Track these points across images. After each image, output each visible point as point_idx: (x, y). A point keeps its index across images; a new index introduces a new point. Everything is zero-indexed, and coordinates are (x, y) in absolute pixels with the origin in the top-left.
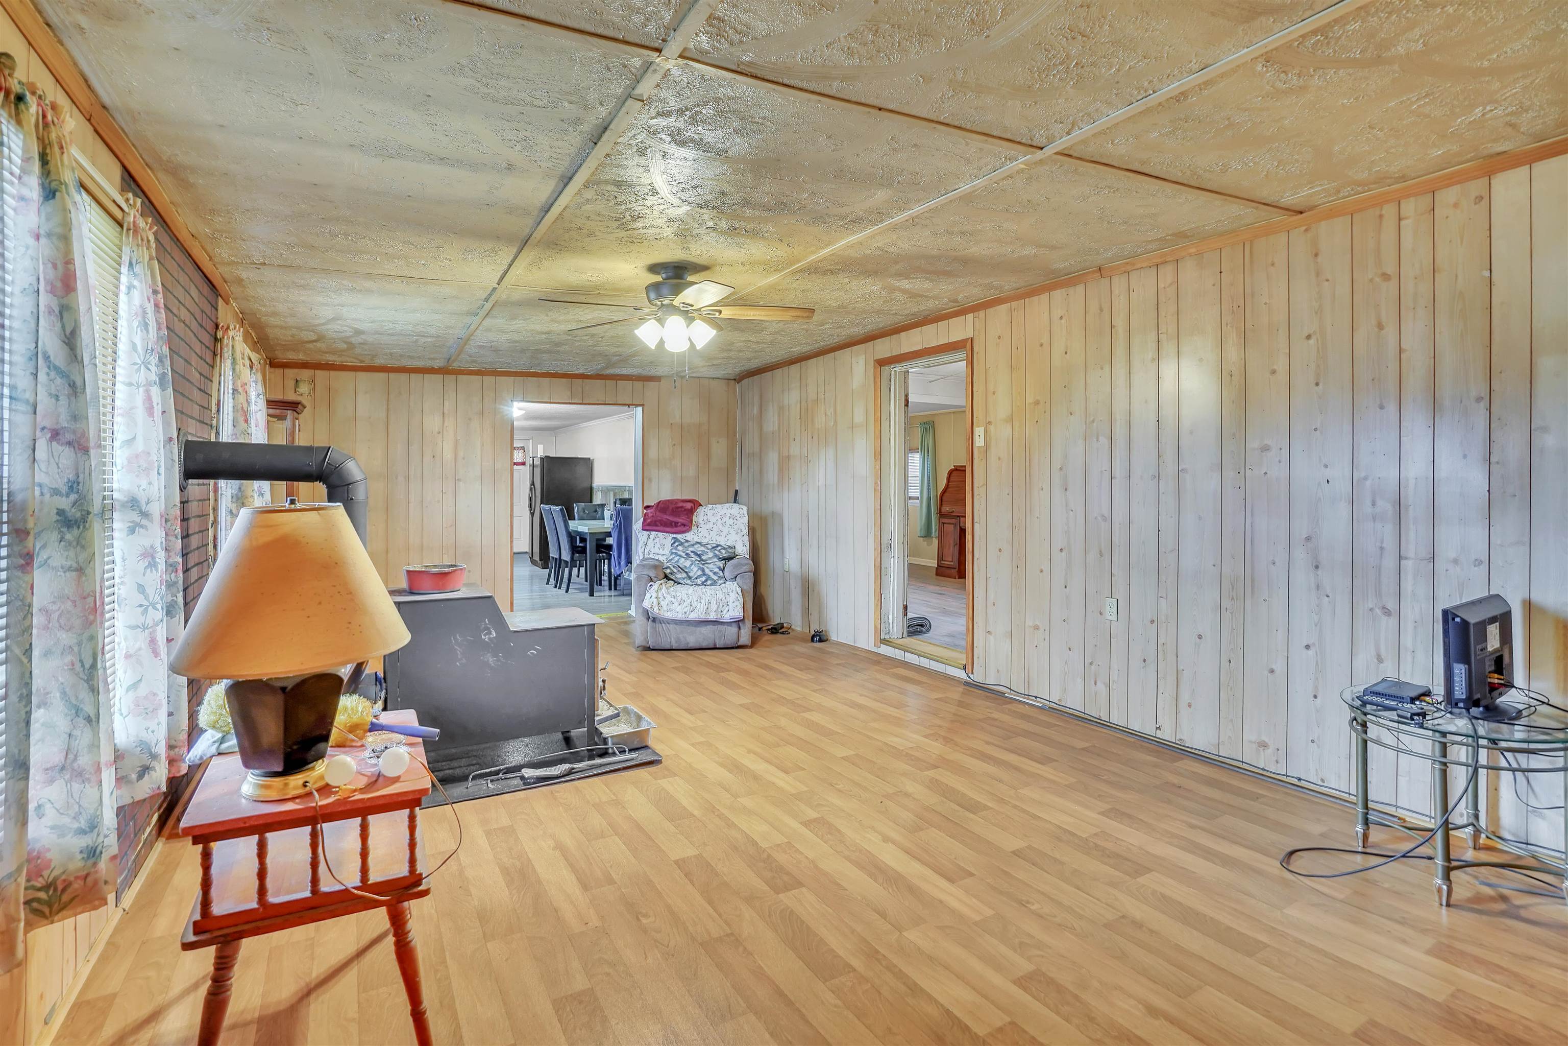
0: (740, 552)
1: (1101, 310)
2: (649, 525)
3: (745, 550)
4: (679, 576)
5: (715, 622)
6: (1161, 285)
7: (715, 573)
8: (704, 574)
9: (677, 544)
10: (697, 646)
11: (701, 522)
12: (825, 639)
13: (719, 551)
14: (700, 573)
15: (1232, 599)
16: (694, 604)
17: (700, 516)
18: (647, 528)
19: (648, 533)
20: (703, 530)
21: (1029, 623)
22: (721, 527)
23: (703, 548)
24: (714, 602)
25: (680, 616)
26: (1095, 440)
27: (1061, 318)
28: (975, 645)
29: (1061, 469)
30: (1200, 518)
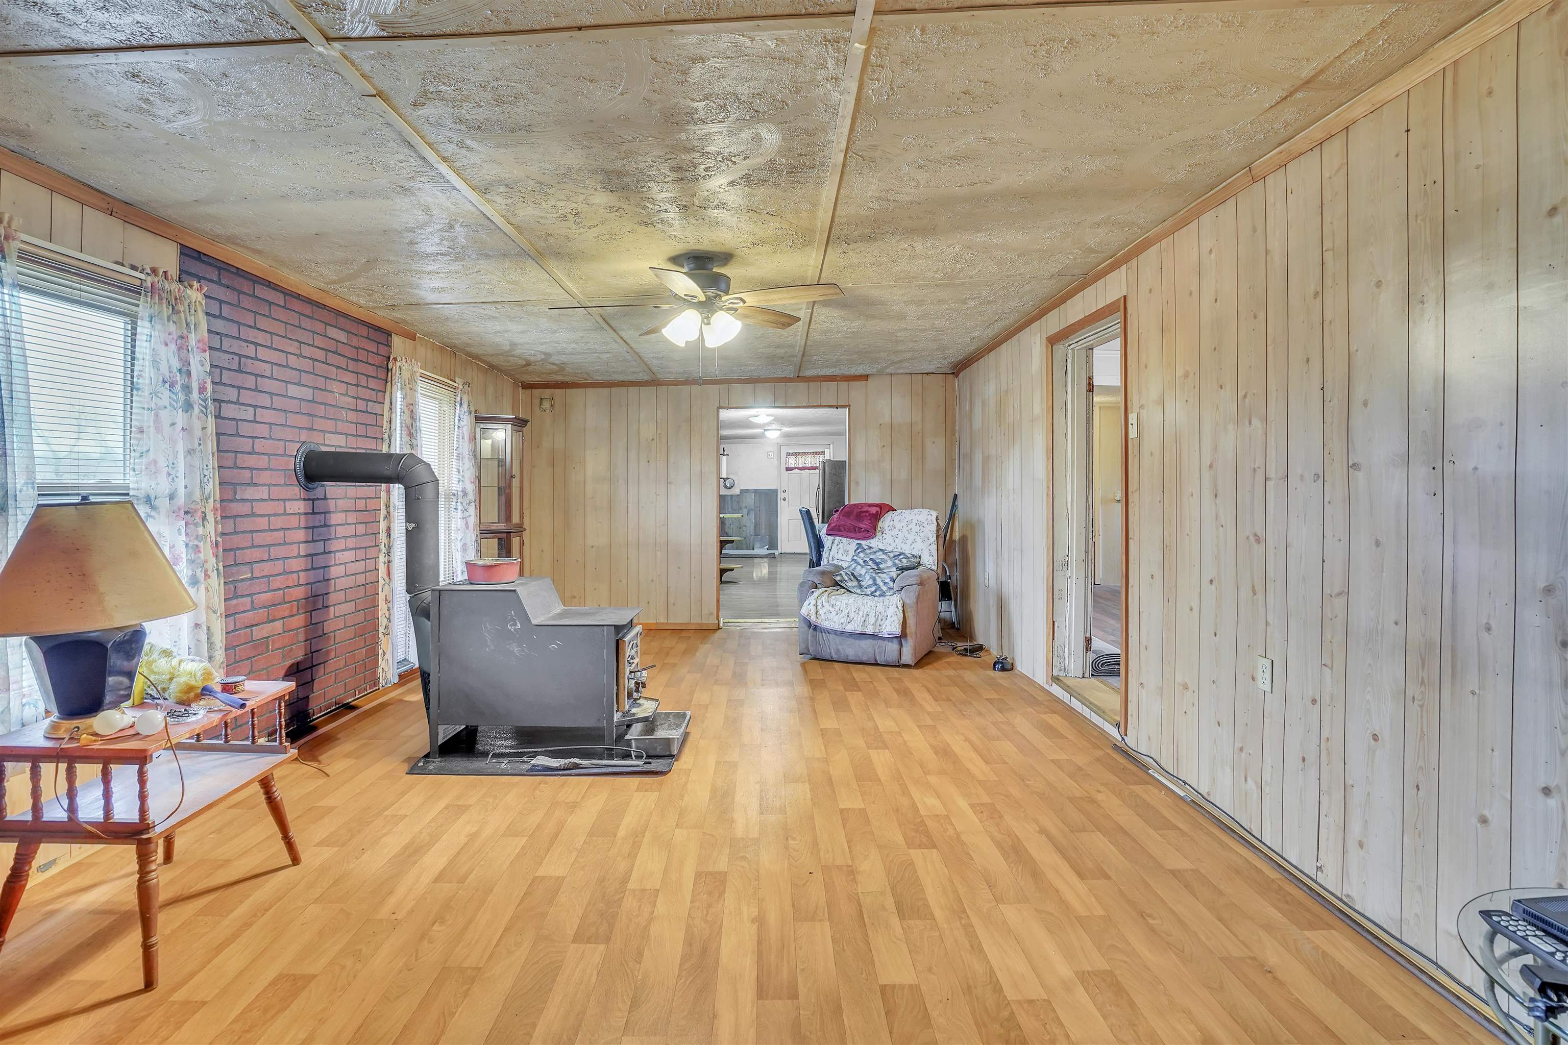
0: (926, 562)
1: (1255, 231)
2: (832, 529)
3: (931, 561)
4: (849, 584)
5: (874, 636)
6: (1326, 174)
7: (885, 584)
8: (875, 584)
9: (859, 550)
10: (857, 659)
11: (886, 528)
12: (1009, 667)
13: (900, 560)
14: (871, 582)
15: (1423, 683)
16: (852, 615)
17: (886, 522)
18: (831, 532)
19: (833, 538)
20: (888, 537)
21: (1179, 679)
22: (906, 534)
23: (884, 556)
24: (872, 614)
25: (837, 627)
26: (1247, 423)
27: (1211, 251)
28: (1129, 700)
29: (1211, 466)
30: (1378, 544)
